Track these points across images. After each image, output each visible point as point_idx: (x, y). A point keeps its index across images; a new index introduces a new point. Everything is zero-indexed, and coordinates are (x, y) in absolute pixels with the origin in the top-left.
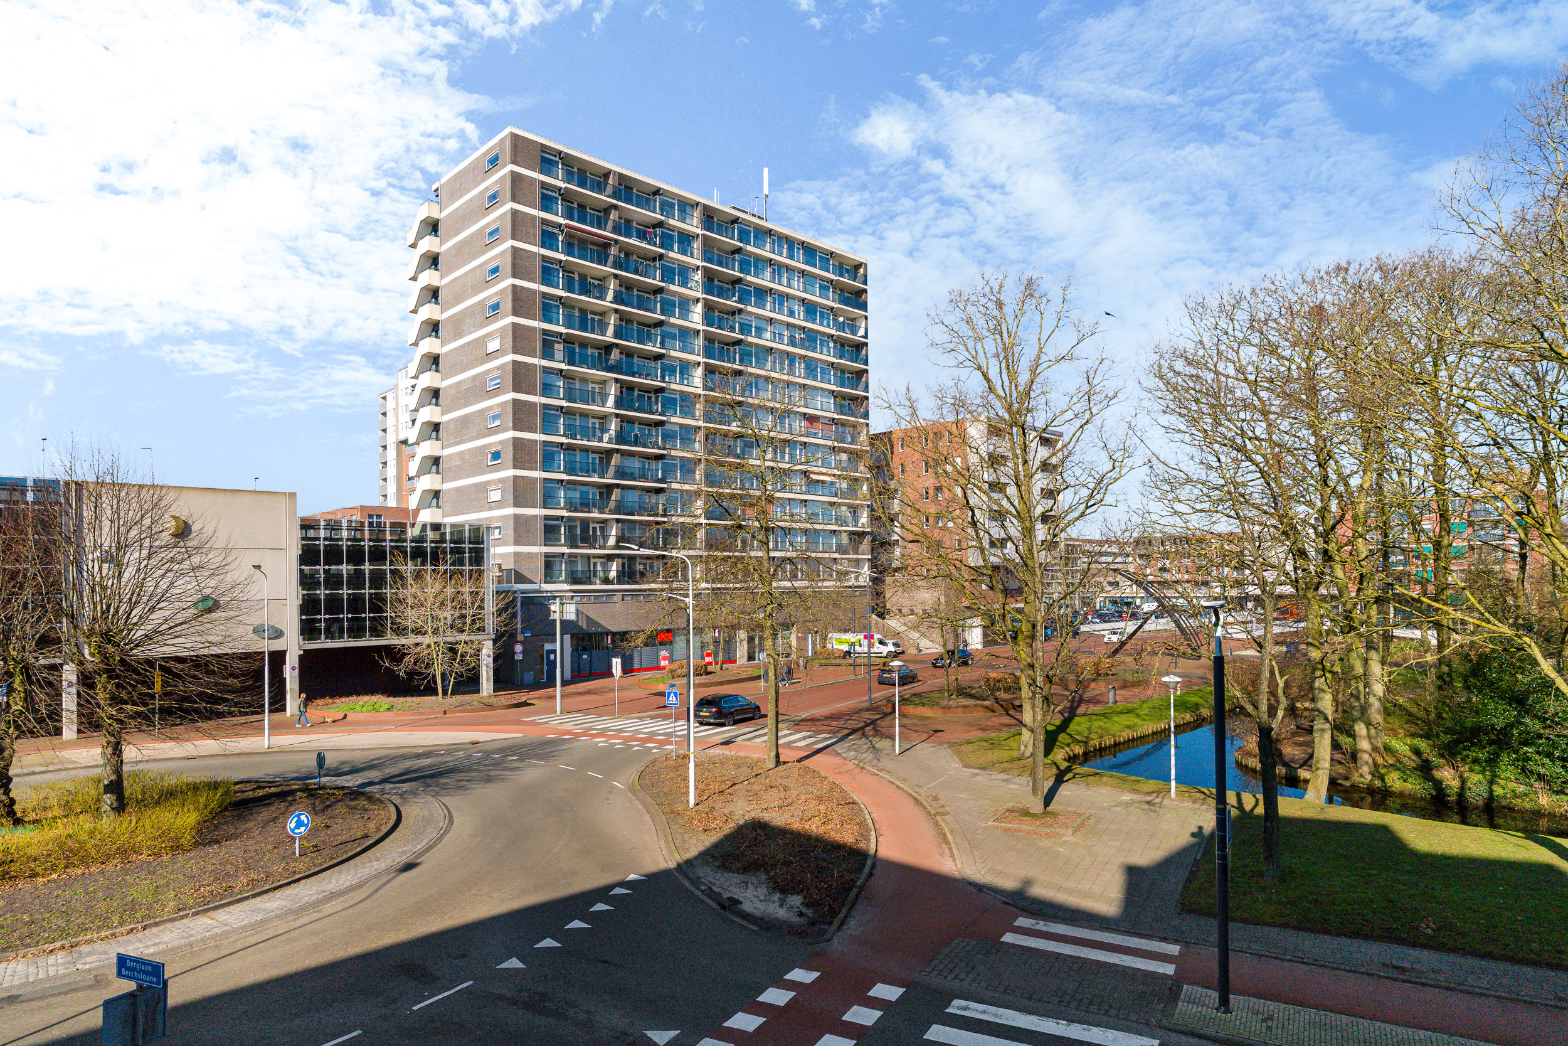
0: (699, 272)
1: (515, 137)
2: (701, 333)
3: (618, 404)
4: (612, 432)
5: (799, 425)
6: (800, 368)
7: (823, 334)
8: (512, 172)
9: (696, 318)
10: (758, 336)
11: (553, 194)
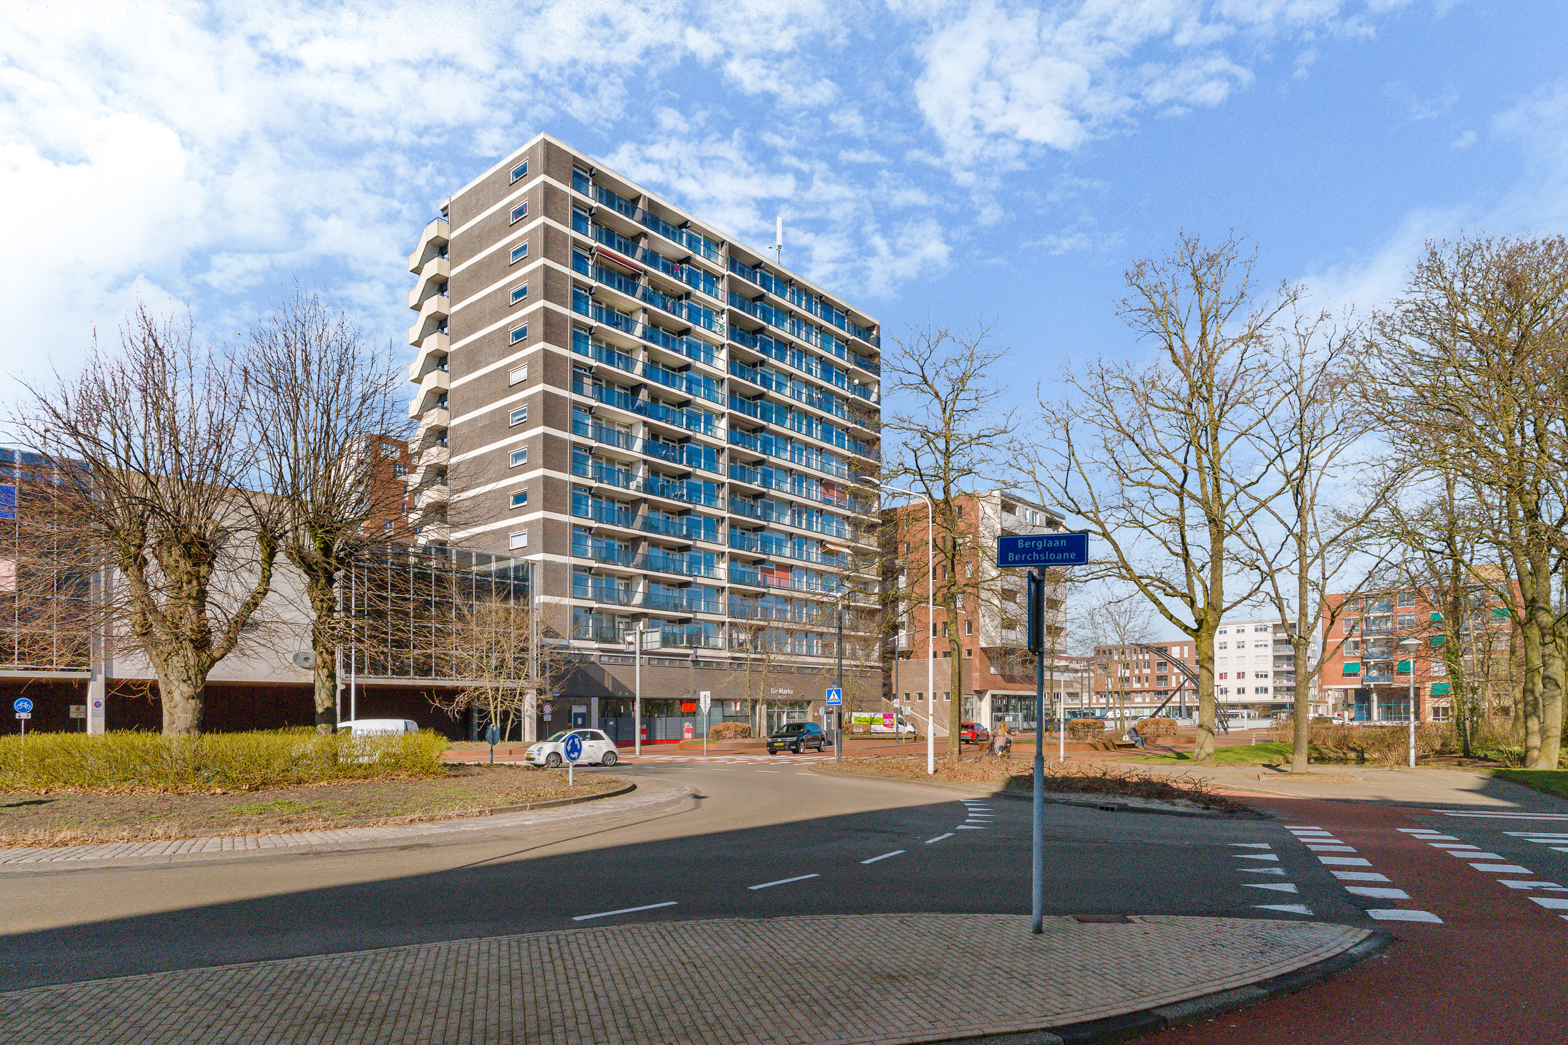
0: (724, 316)
1: (548, 145)
2: (726, 383)
3: (646, 450)
4: (640, 480)
5: (816, 491)
6: (817, 430)
7: (839, 396)
8: (544, 182)
9: (720, 364)
10: (778, 391)
11: (583, 213)
